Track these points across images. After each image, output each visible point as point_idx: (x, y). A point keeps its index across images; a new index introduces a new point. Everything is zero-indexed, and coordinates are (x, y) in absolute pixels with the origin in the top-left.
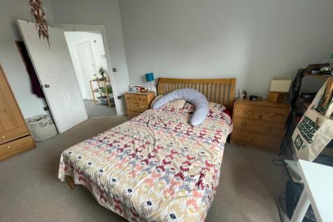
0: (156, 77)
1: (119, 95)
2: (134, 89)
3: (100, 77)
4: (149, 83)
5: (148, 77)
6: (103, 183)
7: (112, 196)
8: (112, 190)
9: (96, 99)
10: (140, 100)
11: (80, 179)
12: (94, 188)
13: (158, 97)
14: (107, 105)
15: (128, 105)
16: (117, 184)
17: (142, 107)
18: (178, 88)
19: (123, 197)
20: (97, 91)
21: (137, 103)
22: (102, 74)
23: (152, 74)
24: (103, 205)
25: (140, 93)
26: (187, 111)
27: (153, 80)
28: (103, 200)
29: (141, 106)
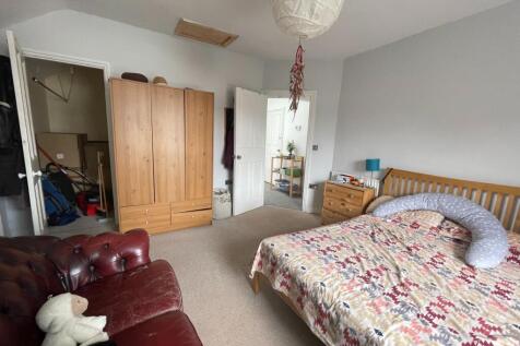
0: (384, 165)
1: (312, 183)
2: (340, 179)
3: (287, 153)
4: (368, 174)
5: (370, 165)
6: (329, 303)
7: (342, 327)
8: (344, 319)
9: (274, 183)
10: (349, 196)
11: (283, 284)
12: (308, 305)
13: (383, 198)
14: (287, 193)
15: (326, 200)
16: (353, 312)
17: (351, 208)
18: (426, 191)
19: (367, 337)
20: (278, 171)
21: (343, 200)
22: (291, 150)
23: (378, 161)
24: (318, 336)
25: (351, 186)
26: (450, 235)
27: (378, 169)
28: (319, 328)
29: (347, 206)
